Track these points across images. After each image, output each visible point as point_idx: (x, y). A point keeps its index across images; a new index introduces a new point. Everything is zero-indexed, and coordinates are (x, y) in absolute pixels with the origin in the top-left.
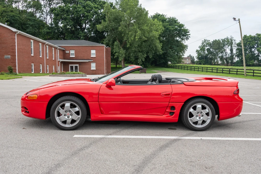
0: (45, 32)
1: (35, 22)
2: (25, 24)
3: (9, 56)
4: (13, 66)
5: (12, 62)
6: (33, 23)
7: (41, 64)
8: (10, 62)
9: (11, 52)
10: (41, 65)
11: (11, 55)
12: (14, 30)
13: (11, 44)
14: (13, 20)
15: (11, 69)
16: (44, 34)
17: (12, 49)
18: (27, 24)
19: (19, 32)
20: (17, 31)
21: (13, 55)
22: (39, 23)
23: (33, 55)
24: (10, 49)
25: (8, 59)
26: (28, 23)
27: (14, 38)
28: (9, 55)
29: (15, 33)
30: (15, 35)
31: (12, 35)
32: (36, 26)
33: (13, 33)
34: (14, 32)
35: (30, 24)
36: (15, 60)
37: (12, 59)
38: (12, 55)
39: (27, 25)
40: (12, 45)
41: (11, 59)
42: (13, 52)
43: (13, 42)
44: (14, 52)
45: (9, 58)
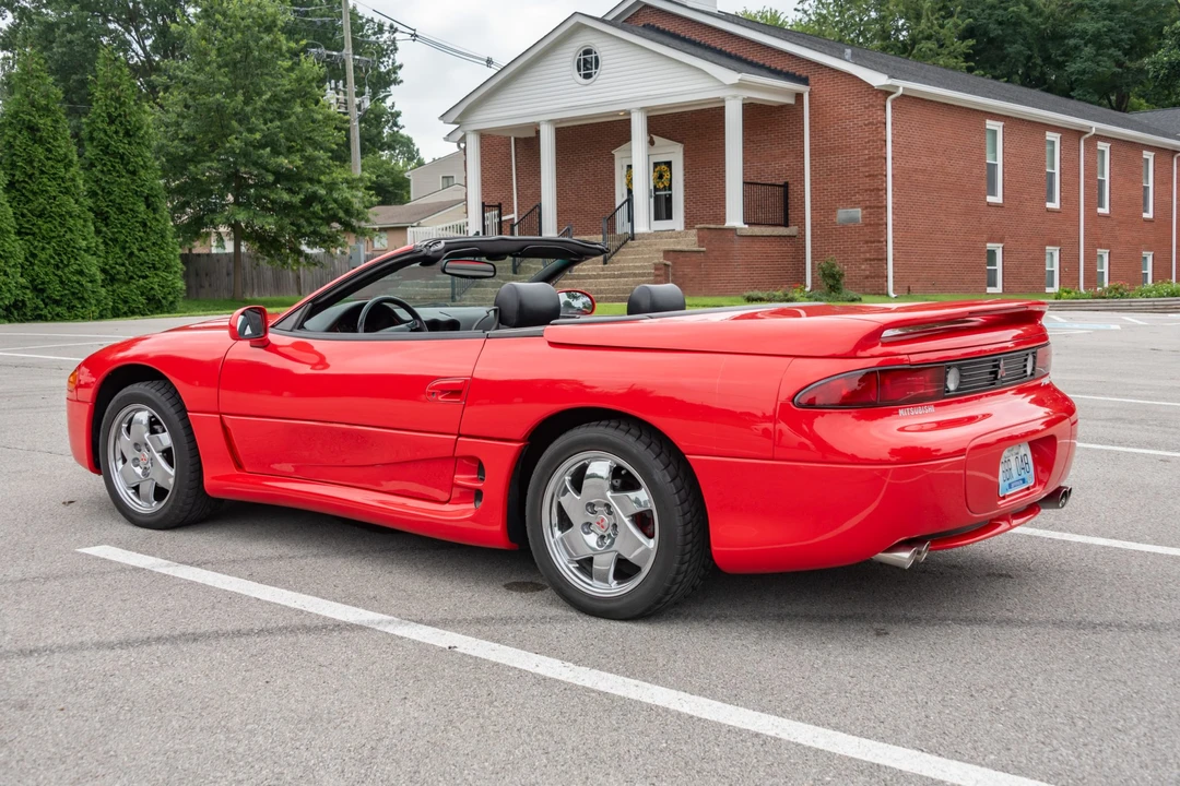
0: (1162, 67)
1: (1111, 20)
2: (1057, 37)
3: (858, 212)
4: (874, 260)
5: (867, 242)
6: (1100, 25)
7: (1053, 244)
8: (862, 238)
9: (866, 191)
10: (1054, 252)
11: (866, 208)
12: (877, 79)
13: (866, 152)
14: (1000, 23)
15: (833, 276)
16: (1157, 77)
17: (870, 176)
18: (1073, 36)
19: (903, 85)
20: (890, 82)
21: (874, 207)
22: (1136, 22)
23: (1001, 201)
24: (861, 175)
25: (851, 225)
26: (1076, 31)
27: (879, 122)
28: (855, 204)
29: (885, 93)
30: (885, 107)
31: (872, 106)
32: (1122, 40)
33: (876, 95)
34: (881, 91)
35: (1085, 32)
36: (880, 228)
37: (871, 225)
38: (870, 207)
39: (1072, 42)
40: (869, 158)
41: (866, 225)
42: (873, 190)
43: (874, 141)
44: (879, 190)
45: (854, 220)
